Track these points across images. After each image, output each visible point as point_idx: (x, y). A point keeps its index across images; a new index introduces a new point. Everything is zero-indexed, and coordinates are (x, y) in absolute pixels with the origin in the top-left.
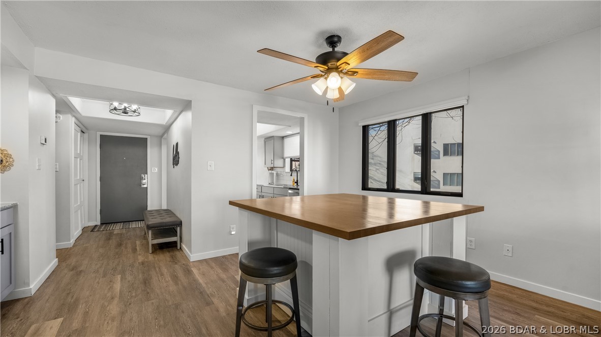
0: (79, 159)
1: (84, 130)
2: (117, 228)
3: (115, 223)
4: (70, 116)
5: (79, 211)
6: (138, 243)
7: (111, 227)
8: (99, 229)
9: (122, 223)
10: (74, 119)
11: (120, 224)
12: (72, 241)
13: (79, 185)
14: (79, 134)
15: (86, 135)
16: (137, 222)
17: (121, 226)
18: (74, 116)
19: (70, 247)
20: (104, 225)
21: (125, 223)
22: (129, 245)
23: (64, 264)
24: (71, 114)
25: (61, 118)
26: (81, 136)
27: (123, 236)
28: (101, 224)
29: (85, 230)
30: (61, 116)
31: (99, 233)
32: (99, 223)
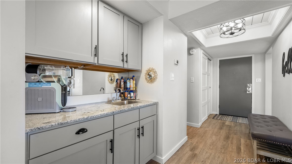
0: (206, 75)
1: (210, 58)
2: (228, 120)
3: (227, 115)
4: (199, 49)
5: (206, 105)
6: (243, 141)
7: (225, 118)
8: (217, 118)
9: (232, 117)
10: (202, 51)
11: (231, 116)
12: (200, 124)
13: (206, 90)
14: (207, 61)
15: (212, 61)
16: (243, 118)
17: (231, 119)
18: (202, 49)
19: (198, 127)
20: (221, 115)
21: (234, 117)
22: (235, 141)
23: (190, 141)
24: (200, 48)
25: (195, 52)
26: (208, 62)
27: (231, 129)
28: (219, 114)
29: (209, 116)
30: (195, 50)
31: (217, 121)
32: (218, 114)
